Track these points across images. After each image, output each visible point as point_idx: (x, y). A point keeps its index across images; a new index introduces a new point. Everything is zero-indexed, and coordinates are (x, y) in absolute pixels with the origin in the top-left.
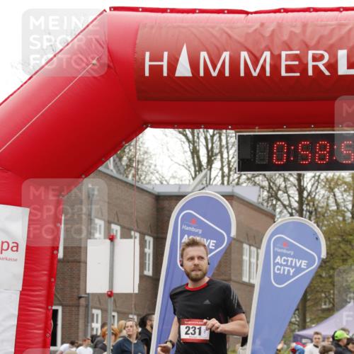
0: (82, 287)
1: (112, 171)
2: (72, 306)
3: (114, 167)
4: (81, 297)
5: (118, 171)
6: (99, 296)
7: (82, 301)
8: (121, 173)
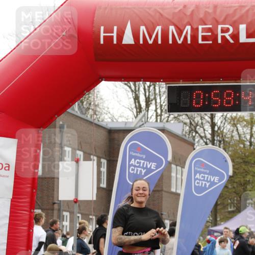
0: (55, 196)
1: (77, 112)
2: (48, 209)
3: (79, 109)
4: (54, 203)
5: (82, 112)
6: (68, 202)
7: (56, 206)
8: (83, 114)
